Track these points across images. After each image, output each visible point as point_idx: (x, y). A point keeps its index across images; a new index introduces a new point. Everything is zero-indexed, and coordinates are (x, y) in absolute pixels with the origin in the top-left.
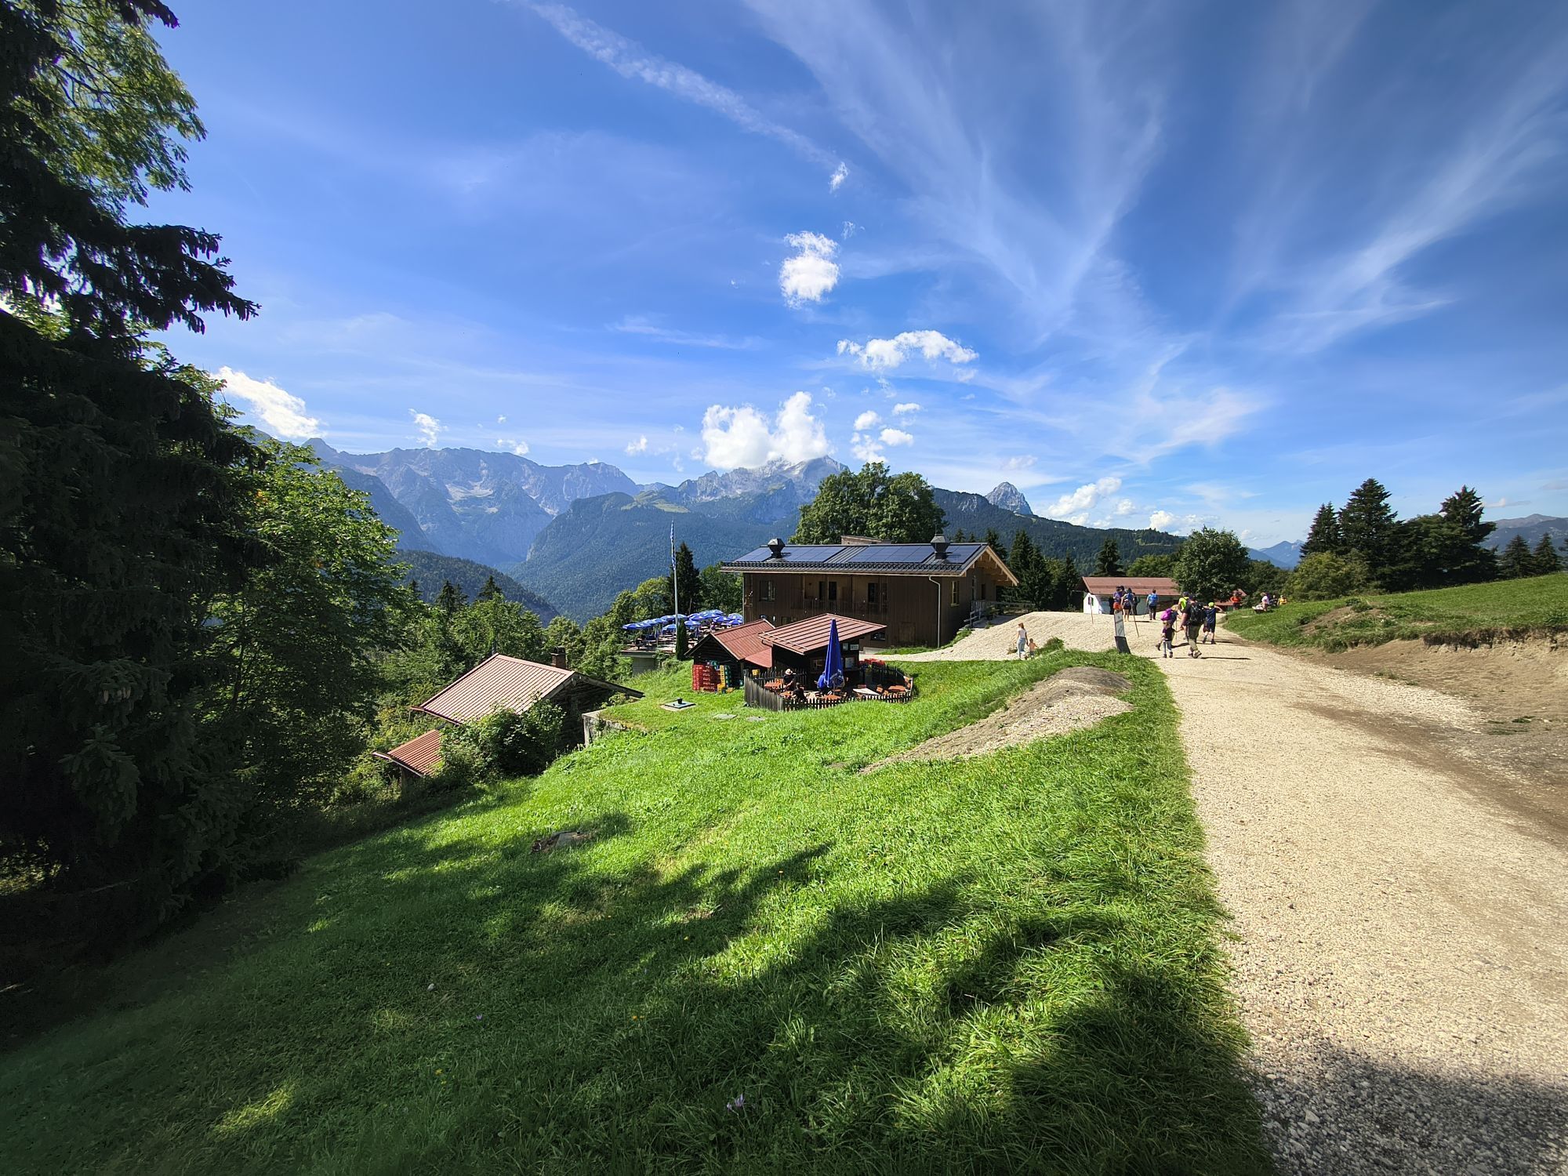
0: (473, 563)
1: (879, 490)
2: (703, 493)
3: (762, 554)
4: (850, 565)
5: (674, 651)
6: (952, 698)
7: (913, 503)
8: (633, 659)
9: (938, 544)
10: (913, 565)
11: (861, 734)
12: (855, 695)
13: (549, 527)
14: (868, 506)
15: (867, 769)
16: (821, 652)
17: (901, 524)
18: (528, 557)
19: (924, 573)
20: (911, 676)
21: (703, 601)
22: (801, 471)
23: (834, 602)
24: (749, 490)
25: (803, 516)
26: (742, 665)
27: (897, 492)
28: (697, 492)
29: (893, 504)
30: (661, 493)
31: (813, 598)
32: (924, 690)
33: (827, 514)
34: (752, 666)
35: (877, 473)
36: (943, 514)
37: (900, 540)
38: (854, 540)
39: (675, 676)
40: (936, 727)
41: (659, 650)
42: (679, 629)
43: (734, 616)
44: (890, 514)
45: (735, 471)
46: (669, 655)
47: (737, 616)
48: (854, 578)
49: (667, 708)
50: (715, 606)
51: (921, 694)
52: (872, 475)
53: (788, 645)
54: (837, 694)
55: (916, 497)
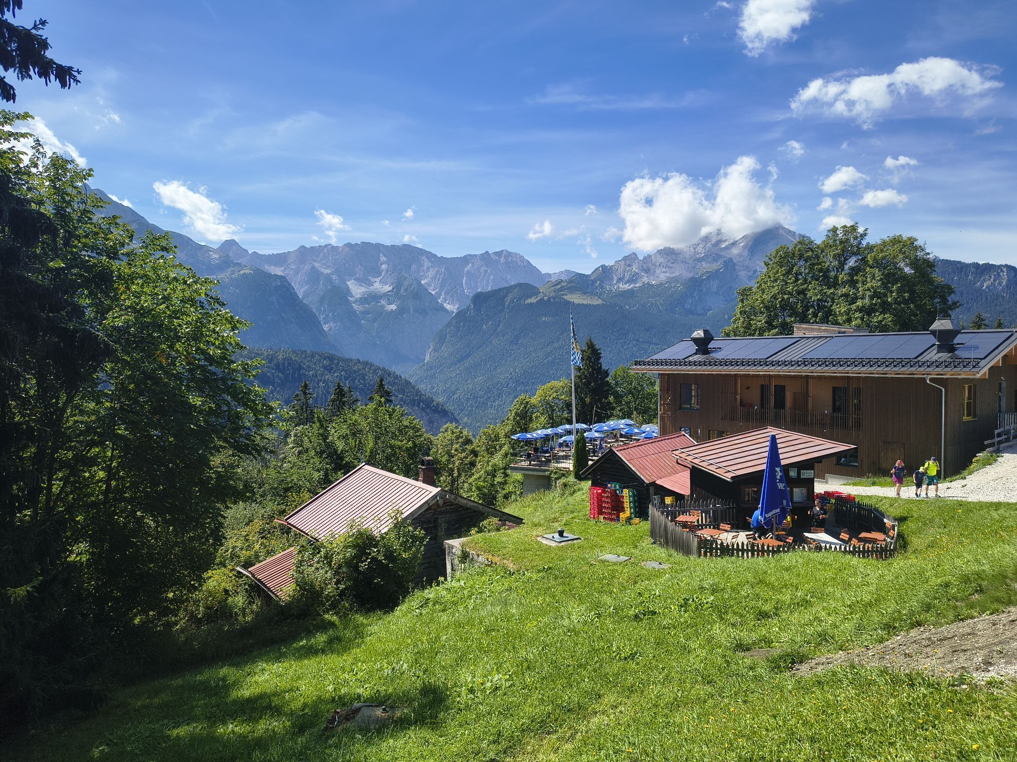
0: (372, 365)
1: (852, 262)
2: (620, 280)
3: (683, 349)
4: (805, 362)
5: (572, 469)
6: (958, 562)
7: (904, 277)
8: (524, 475)
9: (941, 332)
10: (901, 362)
11: (805, 603)
12: (805, 541)
13: (449, 324)
14: (835, 284)
15: (804, 670)
16: (754, 478)
17: (885, 307)
18: (427, 358)
19: (918, 372)
20: (895, 519)
21: (614, 408)
22: (744, 247)
23: (782, 411)
24: (677, 274)
25: (742, 301)
26: (652, 490)
27: (878, 264)
28: (612, 279)
29: (873, 280)
30: (571, 281)
31: (752, 406)
32: (916, 542)
33: (774, 297)
34: (664, 492)
35: (847, 240)
36: (951, 291)
37: (883, 328)
38: (813, 330)
39: (570, 499)
40: (928, 608)
41: (554, 465)
42: (578, 442)
43: (647, 428)
44: (868, 293)
45: (660, 252)
46: (564, 473)
47: (652, 428)
48: (811, 382)
49: (545, 542)
50: (627, 415)
51: (910, 549)
52: (841, 242)
53: (711, 467)
54: (778, 538)
55: (907, 270)
